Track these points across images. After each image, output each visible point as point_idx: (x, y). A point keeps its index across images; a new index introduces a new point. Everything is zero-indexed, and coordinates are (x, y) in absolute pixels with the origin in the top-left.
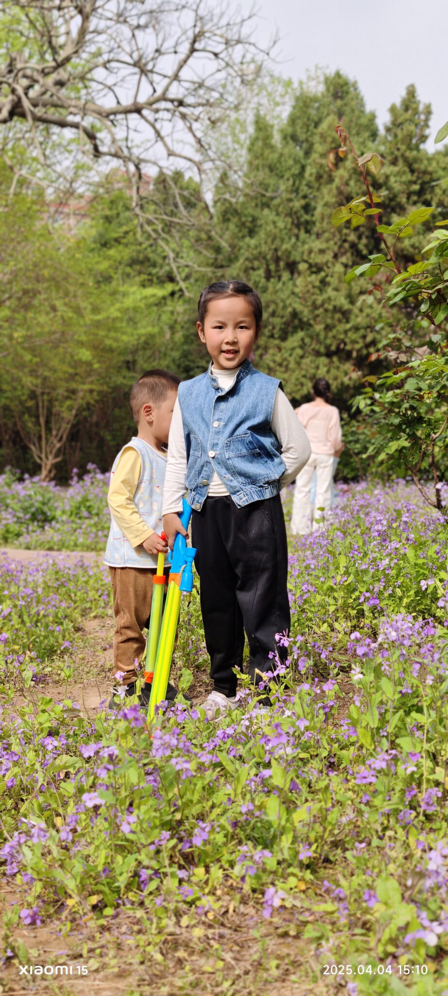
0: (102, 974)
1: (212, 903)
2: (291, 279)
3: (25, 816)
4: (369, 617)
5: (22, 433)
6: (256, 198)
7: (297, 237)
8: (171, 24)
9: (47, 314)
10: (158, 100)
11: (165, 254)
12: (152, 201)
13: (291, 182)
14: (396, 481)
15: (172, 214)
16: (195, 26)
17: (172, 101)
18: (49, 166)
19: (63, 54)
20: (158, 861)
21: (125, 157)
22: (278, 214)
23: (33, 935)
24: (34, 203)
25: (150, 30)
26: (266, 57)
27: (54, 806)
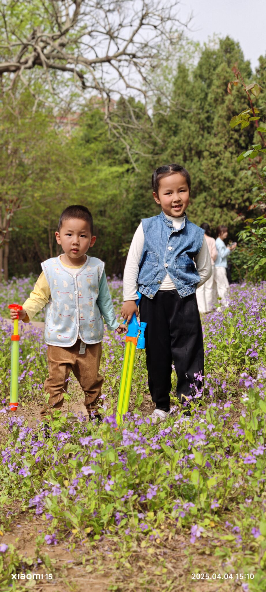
0: (94, 575)
1: (159, 533)
2: (199, 161)
3: (46, 479)
4: (248, 364)
5: (39, 253)
6: (178, 113)
7: (203, 136)
8: (128, 9)
9: (54, 182)
10: (121, 54)
11: (124, 146)
12: (116, 115)
13: (199, 103)
14: (262, 282)
15: (129, 123)
16: (143, 10)
17: (129, 55)
18: (56, 94)
19: (64, 28)
20: (126, 508)
21: (101, 89)
22: (191, 122)
23: (52, 550)
24: (46, 116)
25: (116, 13)
26: (185, 28)
27: (64, 474)
